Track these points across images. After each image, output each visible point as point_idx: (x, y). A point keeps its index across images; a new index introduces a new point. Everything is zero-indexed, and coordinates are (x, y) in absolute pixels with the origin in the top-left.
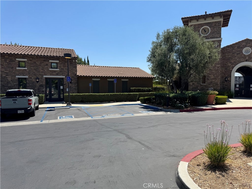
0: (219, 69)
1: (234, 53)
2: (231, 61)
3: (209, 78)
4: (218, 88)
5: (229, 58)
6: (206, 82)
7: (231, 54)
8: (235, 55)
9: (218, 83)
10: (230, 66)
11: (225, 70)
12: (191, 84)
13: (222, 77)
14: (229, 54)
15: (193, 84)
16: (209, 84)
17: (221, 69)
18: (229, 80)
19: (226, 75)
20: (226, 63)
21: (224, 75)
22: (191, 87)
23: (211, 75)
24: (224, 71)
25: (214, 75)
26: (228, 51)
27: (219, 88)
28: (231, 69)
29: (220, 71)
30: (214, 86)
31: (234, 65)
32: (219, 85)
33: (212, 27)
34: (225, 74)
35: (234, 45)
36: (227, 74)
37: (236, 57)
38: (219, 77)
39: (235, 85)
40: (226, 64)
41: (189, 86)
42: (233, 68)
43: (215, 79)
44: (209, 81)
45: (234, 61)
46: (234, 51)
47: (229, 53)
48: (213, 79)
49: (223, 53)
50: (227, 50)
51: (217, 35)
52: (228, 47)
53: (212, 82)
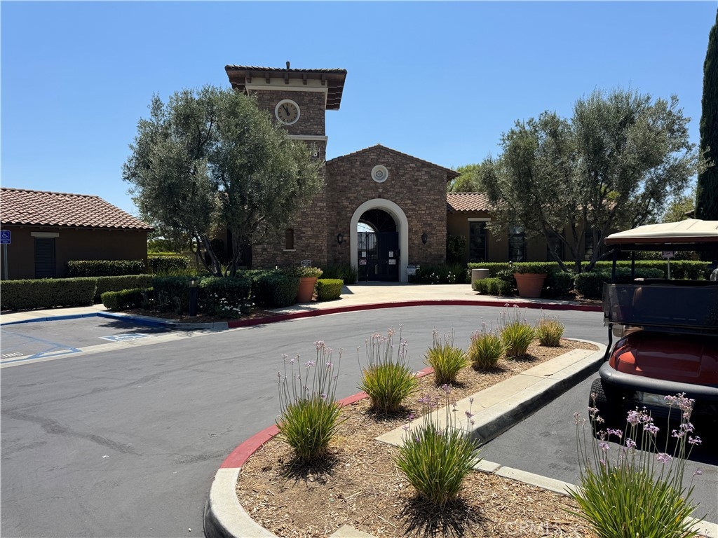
0: (323, 212)
1: (354, 177)
2: (349, 195)
3: (302, 235)
4: (322, 260)
5: (345, 187)
6: (295, 246)
7: (348, 177)
8: (357, 181)
9: (323, 248)
10: (348, 207)
11: (338, 217)
12: (259, 250)
13: (332, 234)
14: (345, 177)
15: (264, 250)
16: (303, 251)
17: (328, 213)
18: (345, 241)
19: (340, 229)
20: (339, 198)
21: (334, 228)
22: (259, 259)
23: (305, 227)
24: (334, 219)
25: (312, 228)
26: (342, 169)
27: (326, 260)
28: (349, 215)
29: (325, 219)
30: (314, 255)
31: (354, 206)
32: (325, 253)
33: (305, 105)
34: (337, 226)
35: (353, 158)
36: (341, 226)
37: (358, 186)
38: (325, 234)
39: (360, 253)
40: (339, 201)
41: (254, 256)
42: (353, 211)
43: (316, 237)
44: (302, 243)
45: (355, 195)
46: (354, 171)
47: (344, 175)
48: (311, 238)
49: (331, 174)
50: (338, 167)
51: (315, 127)
52: (341, 159)
53: (309, 246)
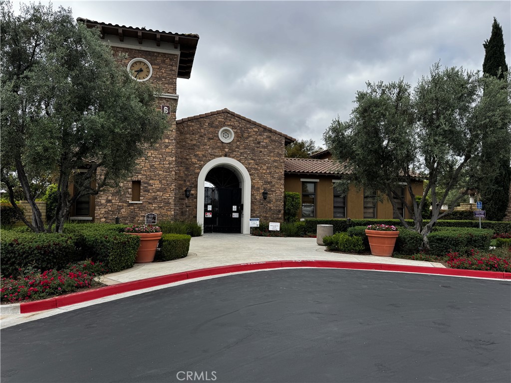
0: (172, 166)
1: (201, 136)
2: (197, 153)
3: (149, 187)
4: (169, 213)
5: (194, 145)
7: (197, 136)
8: (206, 141)
9: (171, 201)
10: (196, 164)
11: (186, 173)
12: (103, 202)
13: (179, 187)
14: (194, 136)
15: (109, 201)
16: (150, 203)
17: (177, 168)
18: (192, 195)
19: (188, 184)
20: (188, 155)
21: (182, 182)
22: (103, 211)
23: (153, 180)
24: (182, 174)
25: (160, 182)
26: (191, 128)
27: (173, 213)
28: (197, 171)
29: (173, 173)
30: (161, 207)
31: (202, 163)
32: (172, 206)
34: (185, 181)
35: (202, 119)
36: (189, 181)
37: (206, 145)
38: (173, 187)
39: (206, 206)
40: (188, 157)
42: (201, 167)
43: (163, 190)
44: (149, 195)
45: (203, 153)
46: (202, 130)
47: (193, 134)
49: (181, 133)
50: (188, 126)
51: (166, 85)
52: (191, 120)
53: (156, 198)
